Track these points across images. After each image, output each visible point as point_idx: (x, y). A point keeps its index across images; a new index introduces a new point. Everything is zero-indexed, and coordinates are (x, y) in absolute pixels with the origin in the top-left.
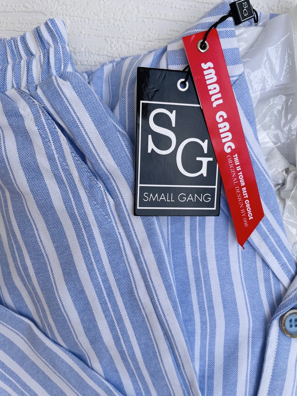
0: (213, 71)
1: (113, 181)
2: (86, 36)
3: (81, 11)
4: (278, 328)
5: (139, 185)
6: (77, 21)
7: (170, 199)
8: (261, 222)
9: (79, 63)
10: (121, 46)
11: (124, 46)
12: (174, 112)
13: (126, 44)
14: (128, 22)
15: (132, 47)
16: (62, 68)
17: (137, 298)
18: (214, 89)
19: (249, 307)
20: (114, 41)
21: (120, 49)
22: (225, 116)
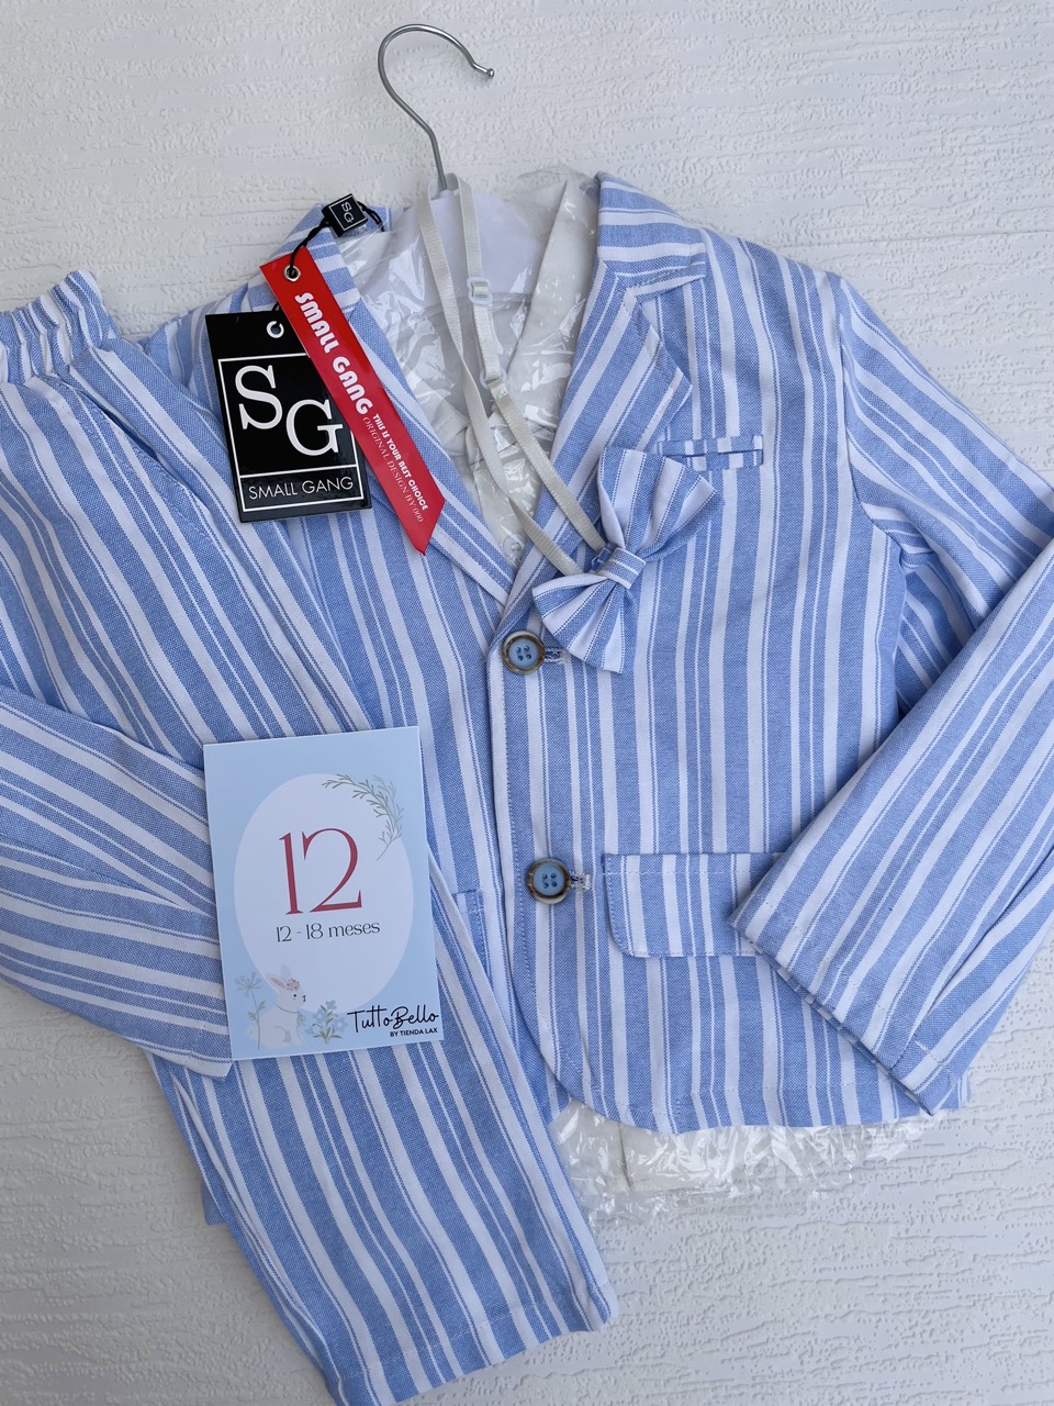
0: (314, 304)
1: (201, 480)
2: (131, 289)
4: (501, 663)
5: (239, 477)
6: (112, 270)
7: (290, 491)
8: (443, 512)
9: (127, 331)
10: (188, 295)
12: (270, 367)
14: (193, 257)
16: (101, 335)
18: (322, 329)
19: (454, 646)
20: (175, 289)
21: (187, 300)
22: (347, 363)
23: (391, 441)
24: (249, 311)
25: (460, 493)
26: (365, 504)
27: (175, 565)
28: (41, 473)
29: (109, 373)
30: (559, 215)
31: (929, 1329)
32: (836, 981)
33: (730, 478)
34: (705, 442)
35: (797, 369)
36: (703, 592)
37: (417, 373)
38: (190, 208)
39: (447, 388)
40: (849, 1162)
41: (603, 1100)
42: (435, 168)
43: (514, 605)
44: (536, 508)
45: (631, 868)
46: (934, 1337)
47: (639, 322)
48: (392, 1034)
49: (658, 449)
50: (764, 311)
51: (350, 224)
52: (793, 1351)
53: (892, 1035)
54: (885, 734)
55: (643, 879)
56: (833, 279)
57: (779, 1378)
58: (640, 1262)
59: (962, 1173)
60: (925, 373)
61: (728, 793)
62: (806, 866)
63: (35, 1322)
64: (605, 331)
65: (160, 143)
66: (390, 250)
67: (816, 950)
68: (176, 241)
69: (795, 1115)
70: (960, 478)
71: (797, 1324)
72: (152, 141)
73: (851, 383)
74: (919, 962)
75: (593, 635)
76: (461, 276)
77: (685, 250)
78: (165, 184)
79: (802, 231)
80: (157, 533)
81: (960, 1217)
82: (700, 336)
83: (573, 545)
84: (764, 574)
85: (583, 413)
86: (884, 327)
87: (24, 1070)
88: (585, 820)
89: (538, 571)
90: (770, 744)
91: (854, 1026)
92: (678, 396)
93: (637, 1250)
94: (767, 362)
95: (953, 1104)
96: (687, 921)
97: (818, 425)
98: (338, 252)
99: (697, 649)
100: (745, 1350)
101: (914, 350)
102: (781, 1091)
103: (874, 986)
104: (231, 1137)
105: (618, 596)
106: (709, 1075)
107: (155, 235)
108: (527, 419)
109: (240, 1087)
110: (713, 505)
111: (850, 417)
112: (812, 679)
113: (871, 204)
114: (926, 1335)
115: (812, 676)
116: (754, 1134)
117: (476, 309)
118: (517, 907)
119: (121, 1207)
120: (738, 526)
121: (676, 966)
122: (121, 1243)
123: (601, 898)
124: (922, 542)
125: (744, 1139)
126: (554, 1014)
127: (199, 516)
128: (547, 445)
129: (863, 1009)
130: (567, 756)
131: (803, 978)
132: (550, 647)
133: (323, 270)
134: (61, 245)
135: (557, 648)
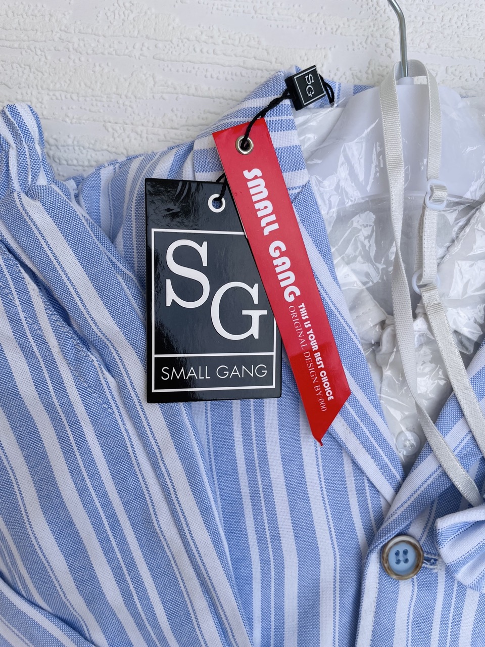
0: (262, 182)
1: (113, 351)
2: (74, 121)
3: (65, 82)
4: (379, 566)
5: (154, 356)
6: (60, 98)
7: (203, 375)
8: (346, 404)
9: (64, 162)
10: (128, 137)
11: (133, 135)
12: (205, 244)
13: (137, 133)
14: (139, 98)
15: (147, 138)
17: (158, 529)
18: (264, 209)
19: (334, 534)
20: (118, 128)
21: (127, 140)
22: (284, 248)
23: (311, 331)
25: (366, 387)
27: (71, 438)
38: (144, 49)
43: (402, 509)
51: (309, 98)
68: (126, 79)
78: (123, 20)
80: (57, 404)
89: (431, 479)
98: (295, 128)
107: (106, 71)
127: (105, 386)
132: (428, 553)
133: (275, 146)
134: (14, 65)
135: (435, 555)
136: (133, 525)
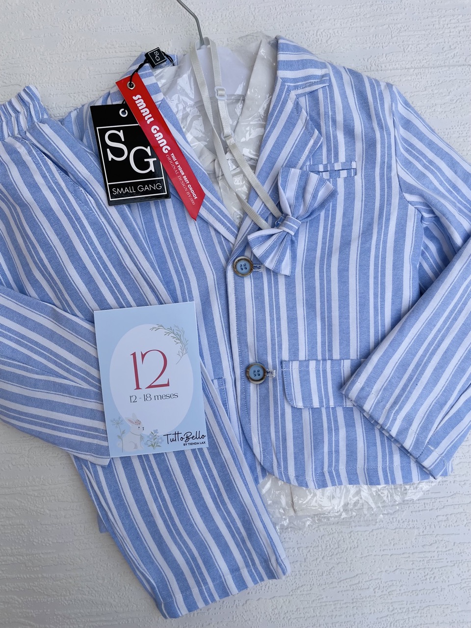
0: (142, 100)
1: (90, 186)
2: (54, 96)
4: (233, 271)
5: (108, 184)
7: (132, 191)
8: (204, 200)
9: (53, 116)
11: (83, 97)
12: (121, 131)
14: (84, 80)
16: (41, 117)
18: (146, 112)
19: (211, 264)
20: (76, 95)
21: (81, 100)
22: (158, 129)
23: (179, 166)
24: (111, 104)
25: (212, 191)
26: (167, 196)
27: (78, 226)
28: (14, 183)
29: (45, 134)
30: (258, 56)
31: (433, 576)
32: (391, 418)
33: (341, 182)
34: (329, 165)
35: (373, 129)
36: (328, 237)
37: (191, 134)
38: (82, 56)
39: (205, 141)
40: (396, 501)
41: (283, 474)
42: (199, 36)
43: (239, 244)
44: (248, 198)
45: (295, 366)
46: (436, 580)
47: (297, 107)
48: (184, 445)
49: (306, 168)
50: (356, 101)
51: (158, 62)
52: (370, 587)
53: (418, 443)
54: (414, 303)
55: (300, 372)
56: (389, 86)
57: (364, 599)
58: (300, 547)
59: (449, 505)
60: (433, 131)
61: (340, 331)
62: (377, 364)
63: (21, 578)
64: (281, 112)
65: (67, 26)
66: (178, 75)
67: (382, 404)
68: (76, 72)
69: (372, 480)
70: (449, 181)
71: (372, 575)
72: (64, 25)
73: (398, 135)
74: (430, 409)
75: (276, 258)
76: (212, 85)
77: (319, 72)
78: (70, 45)
79: (373, 65)
80: (70, 212)
81: (448, 526)
82: (326, 113)
83: (267, 215)
84: (357, 228)
85: (271, 151)
86: (413, 109)
87: (14, 463)
88: (273, 345)
89: (250, 228)
90: (360, 308)
91: (400, 438)
92: (316, 143)
93: (299, 542)
94: (358, 126)
95: (445, 474)
96: (321, 391)
97: (383, 156)
98: (153, 75)
99: (325, 263)
100: (348, 587)
101: (427, 120)
102: (366, 469)
103: (409, 420)
104: (110, 493)
105: (288, 238)
106: (332, 462)
107: (66, 70)
108: (244, 155)
109: (114, 470)
110: (333, 194)
111: (398, 153)
112: (380, 277)
113: (406, 51)
114: (432, 579)
115: (379, 276)
116: (353, 489)
117: (219, 102)
118: (241, 385)
119: (60, 525)
120: (344, 205)
121: (316, 412)
122: (60, 541)
123: (281, 381)
124: (432, 212)
125: (348, 491)
126: (260, 435)
127: (89, 202)
128: (254, 168)
129: (404, 431)
130: (264, 315)
131: (376, 416)
132: (256, 264)
133: (145, 84)
134: (21, 75)
135: (259, 264)
136: (114, 267)
